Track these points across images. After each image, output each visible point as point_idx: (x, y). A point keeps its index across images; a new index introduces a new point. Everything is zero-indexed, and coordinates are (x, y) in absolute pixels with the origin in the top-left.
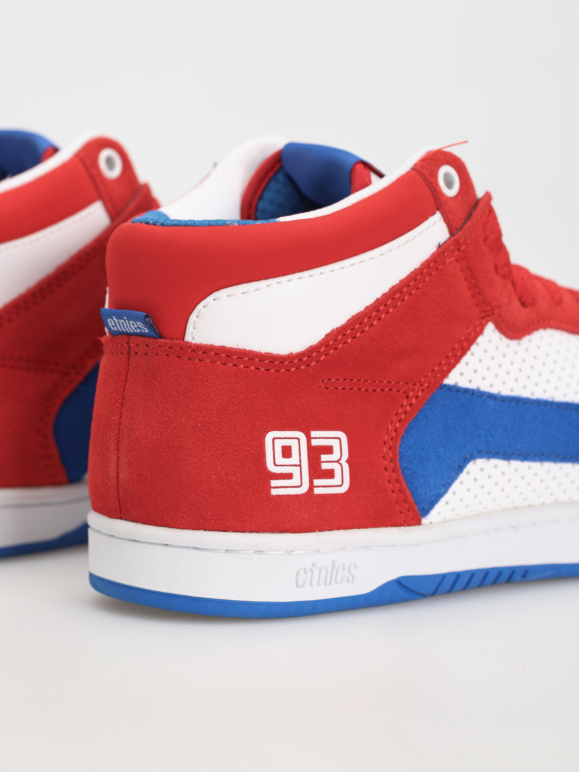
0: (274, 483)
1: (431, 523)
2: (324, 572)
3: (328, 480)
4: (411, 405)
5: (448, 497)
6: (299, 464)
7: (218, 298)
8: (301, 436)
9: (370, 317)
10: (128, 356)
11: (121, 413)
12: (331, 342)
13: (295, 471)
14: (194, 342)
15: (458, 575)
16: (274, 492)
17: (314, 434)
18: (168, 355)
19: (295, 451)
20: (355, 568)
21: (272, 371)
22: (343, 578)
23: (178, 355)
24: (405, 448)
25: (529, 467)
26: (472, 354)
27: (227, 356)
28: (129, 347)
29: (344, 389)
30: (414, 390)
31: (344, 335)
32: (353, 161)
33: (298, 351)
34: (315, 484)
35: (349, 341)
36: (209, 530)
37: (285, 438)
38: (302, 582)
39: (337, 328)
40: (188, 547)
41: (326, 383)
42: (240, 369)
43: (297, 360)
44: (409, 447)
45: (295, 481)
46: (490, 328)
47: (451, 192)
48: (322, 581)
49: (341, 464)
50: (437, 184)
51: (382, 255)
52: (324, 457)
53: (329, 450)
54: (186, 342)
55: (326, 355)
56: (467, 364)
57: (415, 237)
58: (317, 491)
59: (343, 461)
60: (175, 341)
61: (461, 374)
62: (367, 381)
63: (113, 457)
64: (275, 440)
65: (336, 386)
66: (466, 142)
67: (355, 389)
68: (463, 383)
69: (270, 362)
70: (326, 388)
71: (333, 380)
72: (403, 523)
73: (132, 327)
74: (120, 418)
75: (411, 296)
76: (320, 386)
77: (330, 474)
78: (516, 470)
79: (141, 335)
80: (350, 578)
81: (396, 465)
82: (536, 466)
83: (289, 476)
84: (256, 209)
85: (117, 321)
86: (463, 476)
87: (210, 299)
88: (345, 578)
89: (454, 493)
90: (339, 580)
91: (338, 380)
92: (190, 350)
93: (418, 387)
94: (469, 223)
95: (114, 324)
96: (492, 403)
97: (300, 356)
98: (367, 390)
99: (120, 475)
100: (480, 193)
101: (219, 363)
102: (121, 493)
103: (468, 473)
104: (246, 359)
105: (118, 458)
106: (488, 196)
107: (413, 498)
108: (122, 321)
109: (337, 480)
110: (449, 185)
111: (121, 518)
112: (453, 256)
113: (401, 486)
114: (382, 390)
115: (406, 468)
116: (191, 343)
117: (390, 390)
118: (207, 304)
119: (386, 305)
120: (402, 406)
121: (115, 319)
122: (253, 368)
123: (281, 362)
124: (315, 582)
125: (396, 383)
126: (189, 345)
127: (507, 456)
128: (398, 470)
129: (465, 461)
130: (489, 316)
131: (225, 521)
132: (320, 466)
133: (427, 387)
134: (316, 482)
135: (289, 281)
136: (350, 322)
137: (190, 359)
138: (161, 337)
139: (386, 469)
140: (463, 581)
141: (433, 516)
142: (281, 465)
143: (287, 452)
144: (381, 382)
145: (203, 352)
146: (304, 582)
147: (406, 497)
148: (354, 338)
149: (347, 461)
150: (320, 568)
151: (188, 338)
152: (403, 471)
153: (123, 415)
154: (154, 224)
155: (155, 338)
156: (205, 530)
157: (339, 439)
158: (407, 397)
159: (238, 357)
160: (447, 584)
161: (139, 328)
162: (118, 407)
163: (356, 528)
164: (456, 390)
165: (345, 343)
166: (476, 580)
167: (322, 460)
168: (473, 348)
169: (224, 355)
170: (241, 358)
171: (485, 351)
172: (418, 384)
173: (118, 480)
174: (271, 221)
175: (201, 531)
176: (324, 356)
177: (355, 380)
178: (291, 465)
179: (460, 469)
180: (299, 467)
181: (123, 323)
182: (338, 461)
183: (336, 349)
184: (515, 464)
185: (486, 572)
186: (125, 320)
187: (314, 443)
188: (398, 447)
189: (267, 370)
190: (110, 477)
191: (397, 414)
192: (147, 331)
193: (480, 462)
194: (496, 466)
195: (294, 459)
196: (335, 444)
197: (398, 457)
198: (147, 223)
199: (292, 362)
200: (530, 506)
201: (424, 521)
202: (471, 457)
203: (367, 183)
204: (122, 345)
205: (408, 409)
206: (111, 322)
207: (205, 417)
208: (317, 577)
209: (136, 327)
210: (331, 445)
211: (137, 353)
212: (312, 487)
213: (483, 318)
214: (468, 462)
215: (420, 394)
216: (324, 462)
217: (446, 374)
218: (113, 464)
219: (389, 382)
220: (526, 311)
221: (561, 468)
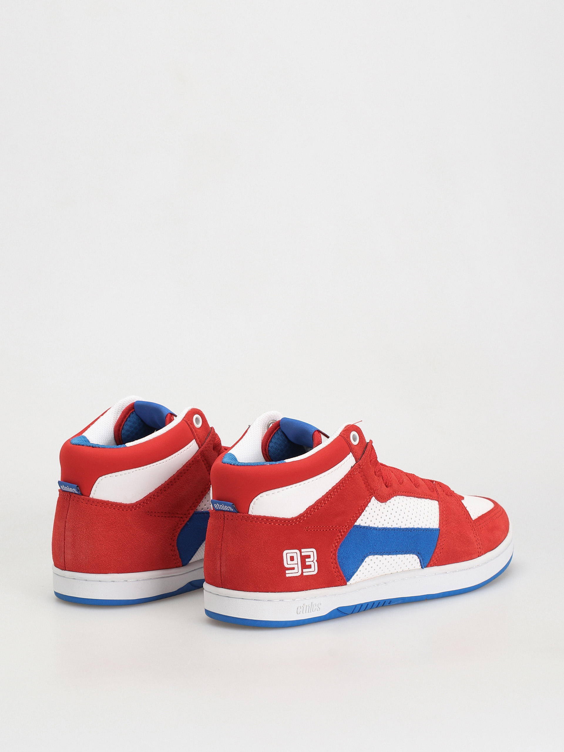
0: (287, 572)
1: (351, 584)
2: (308, 607)
3: (309, 569)
4: (342, 535)
5: (357, 573)
6: (297, 563)
7: (262, 496)
8: (298, 551)
9: (324, 500)
10: (224, 520)
11: (222, 544)
12: (309, 512)
13: (296, 566)
14: (252, 514)
15: (362, 605)
16: (287, 575)
17: (303, 550)
18: (242, 520)
19: (295, 558)
20: (320, 605)
21: (285, 525)
22: (315, 609)
23: (246, 520)
24: (340, 553)
25: (391, 557)
26: (366, 511)
27: (266, 520)
28: (224, 516)
29: (314, 530)
30: (343, 529)
31: (314, 508)
32: (314, 430)
33: (295, 516)
34: (304, 571)
35: (316, 511)
36: (261, 592)
37: (291, 553)
38: (299, 612)
39: (311, 506)
40: (252, 599)
41: (307, 529)
42: (272, 525)
43: (295, 520)
44: (341, 553)
45: (296, 570)
46: (373, 498)
47: (355, 443)
48: (307, 611)
49: (314, 562)
50: (350, 441)
51: (329, 474)
52: (307, 560)
53: (309, 557)
54: (249, 515)
55: (307, 517)
56: (364, 515)
57: (342, 465)
58: (305, 574)
59: (315, 561)
60: (245, 514)
61: (362, 520)
62: (323, 526)
63: (219, 562)
64: (287, 554)
65: (311, 530)
66: (362, 421)
67: (319, 530)
68: (363, 524)
69: (284, 521)
70: (307, 531)
71: (310, 527)
72: (339, 585)
73: (226, 508)
74: (221, 546)
75: (341, 490)
76: (304, 530)
77: (309, 567)
78: (386, 559)
79: (230, 511)
80: (318, 610)
81: (336, 561)
82: (394, 557)
83: (293, 569)
84: (269, 446)
85: (219, 505)
86: (364, 564)
87: (259, 496)
88: (316, 609)
89: (360, 571)
90: (314, 611)
91: (312, 527)
92: (251, 518)
93: (344, 528)
94: (364, 456)
95: (217, 506)
96: (375, 531)
97: (296, 518)
98: (323, 530)
99: (222, 570)
100: (367, 441)
101: (263, 523)
102: (222, 577)
103: (365, 562)
104: (274, 521)
105: (221, 562)
106: (371, 441)
107: (344, 574)
108: (221, 506)
109: (312, 569)
110: (355, 440)
111: (222, 588)
112: (358, 471)
113: (338, 570)
114: (330, 530)
115: (340, 562)
116: (251, 515)
117: (333, 530)
118: (258, 499)
119: (331, 495)
120: (338, 536)
121: (218, 504)
122: (277, 524)
123: (288, 521)
124: (304, 612)
125: (335, 526)
126: (251, 516)
127: (382, 554)
128: (337, 563)
129: (365, 557)
130: (373, 494)
131: (268, 588)
132: (306, 564)
133: (348, 527)
134: (304, 570)
135: (291, 487)
136: (316, 503)
137: (251, 522)
138: (238, 512)
139: (332, 563)
140: (364, 607)
141: (352, 581)
142: (290, 564)
143: (292, 559)
144: (329, 526)
145: (257, 519)
146: (300, 612)
147: (341, 574)
148: (318, 509)
149: (316, 561)
150: (307, 606)
151: (251, 512)
152: (339, 563)
153: (223, 545)
154: (234, 465)
155: (236, 513)
156: (259, 592)
157: (313, 552)
158: (340, 532)
159: (271, 520)
160: (357, 609)
161: (229, 509)
162: (220, 541)
163: (320, 588)
164: (360, 527)
165: (314, 512)
166: (369, 606)
167: (306, 561)
168: (367, 508)
169: (265, 520)
170: (272, 521)
171: (371, 509)
172: (344, 526)
173: (221, 572)
174: (282, 461)
175: (257, 593)
176: (306, 518)
177: (318, 527)
178: (294, 564)
179: (363, 561)
180: (297, 565)
181: (221, 507)
182: (313, 561)
183: (311, 514)
184: (385, 556)
185: (374, 603)
186: (222, 505)
187: (303, 554)
188: (337, 553)
189: (283, 525)
190: (217, 570)
191: (336, 539)
192: (232, 510)
193: (371, 557)
194: (377, 558)
195: (295, 561)
196: (311, 554)
197: (337, 558)
198: (231, 464)
199: (293, 521)
200: (392, 573)
201: (348, 583)
202: (367, 556)
203: (320, 443)
204: (221, 515)
205: (341, 537)
206: (216, 505)
207: (258, 546)
208: (305, 610)
209: (228, 508)
210: (310, 554)
211: (228, 519)
212: (302, 572)
213: (370, 495)
214: (366, 558)
215: (345, 530)
216: (307, 562)
217: (355, 521)
218: (218, 566)
219: (333, 526)
220: (388, 489)
221: (405, 557)
